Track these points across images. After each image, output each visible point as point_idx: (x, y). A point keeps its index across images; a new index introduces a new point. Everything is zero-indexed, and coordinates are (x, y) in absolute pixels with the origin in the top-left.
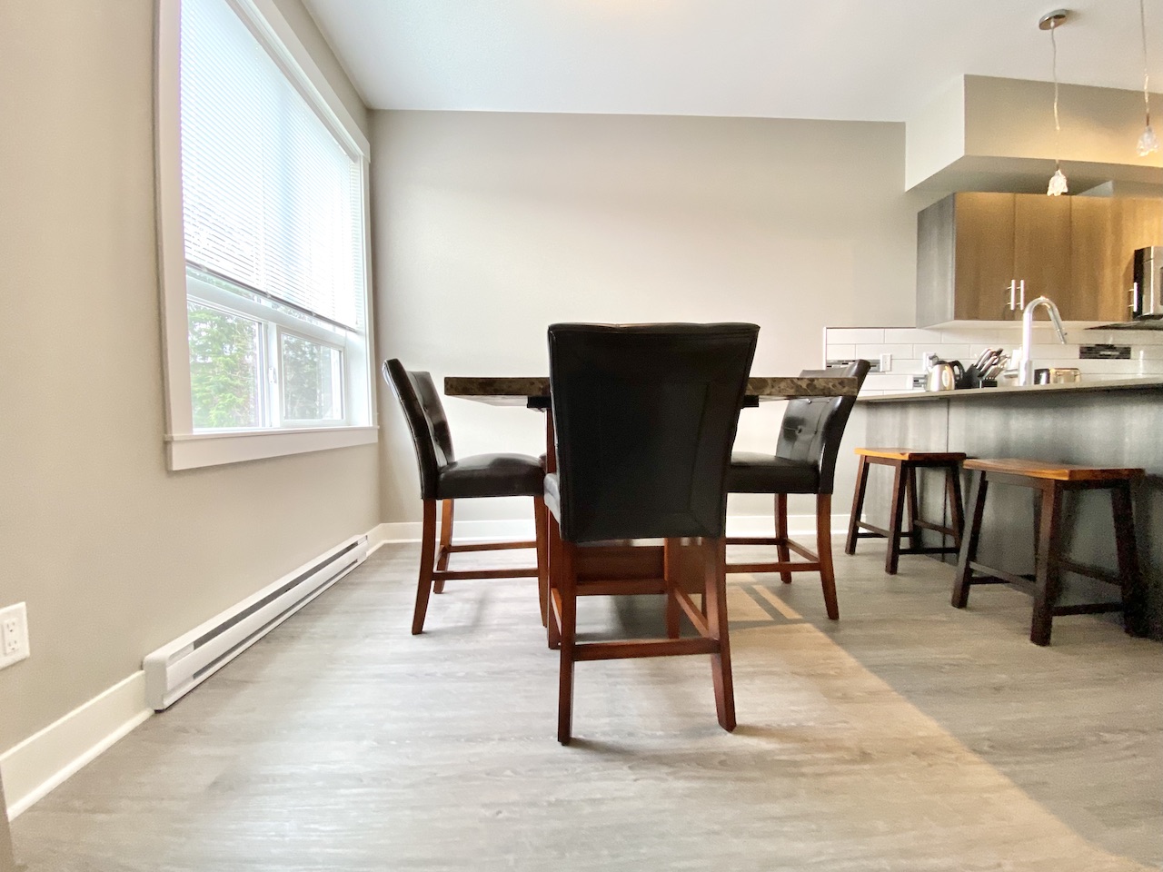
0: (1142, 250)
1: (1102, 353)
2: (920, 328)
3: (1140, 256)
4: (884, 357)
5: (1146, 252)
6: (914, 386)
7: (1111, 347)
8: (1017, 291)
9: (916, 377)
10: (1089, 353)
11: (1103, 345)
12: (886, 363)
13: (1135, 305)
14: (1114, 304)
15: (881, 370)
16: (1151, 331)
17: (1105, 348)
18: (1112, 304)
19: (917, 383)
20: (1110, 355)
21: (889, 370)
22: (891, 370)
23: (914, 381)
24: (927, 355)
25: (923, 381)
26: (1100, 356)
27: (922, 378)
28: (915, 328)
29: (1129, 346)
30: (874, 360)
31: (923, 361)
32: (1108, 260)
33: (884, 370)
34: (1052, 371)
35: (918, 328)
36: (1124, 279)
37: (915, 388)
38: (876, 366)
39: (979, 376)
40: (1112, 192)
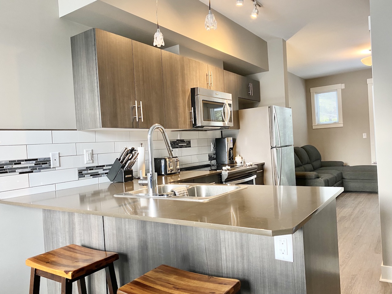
0: (194, 88)
1: (179, 144)
3: (193, 91)
4: (53, 155)
5: (196, 89)
6: (79, 177)
7: (182, 141)
8: (139, 108)
9: (80, 169)
10: (174, 145)
11: (180, 140)
12: (55, 160)
13: (193, 120)
14: (185, 119)
15: (52, 167)
16: (198, 132)
17: (181, 142)
18: (184, 119)
19: (81, 174)
20: (183, 146)
21: (59, 166)
22: (60, 166)
23: (79, 173)
24: (87, 151)
25: (86, 172)
26: (179, 146)
27: (84, 170)
28: (76, 130)
29: (189, 140)
30: (45, 159)
31: (84, 156)
32: (180, 93)
33: (54, 167)
34: (167, 160)
35: (78, 130)
36: (187, 104)
37: (80, 179)
38: (46, 163)
39: (121, 168)
40: (179, 52)
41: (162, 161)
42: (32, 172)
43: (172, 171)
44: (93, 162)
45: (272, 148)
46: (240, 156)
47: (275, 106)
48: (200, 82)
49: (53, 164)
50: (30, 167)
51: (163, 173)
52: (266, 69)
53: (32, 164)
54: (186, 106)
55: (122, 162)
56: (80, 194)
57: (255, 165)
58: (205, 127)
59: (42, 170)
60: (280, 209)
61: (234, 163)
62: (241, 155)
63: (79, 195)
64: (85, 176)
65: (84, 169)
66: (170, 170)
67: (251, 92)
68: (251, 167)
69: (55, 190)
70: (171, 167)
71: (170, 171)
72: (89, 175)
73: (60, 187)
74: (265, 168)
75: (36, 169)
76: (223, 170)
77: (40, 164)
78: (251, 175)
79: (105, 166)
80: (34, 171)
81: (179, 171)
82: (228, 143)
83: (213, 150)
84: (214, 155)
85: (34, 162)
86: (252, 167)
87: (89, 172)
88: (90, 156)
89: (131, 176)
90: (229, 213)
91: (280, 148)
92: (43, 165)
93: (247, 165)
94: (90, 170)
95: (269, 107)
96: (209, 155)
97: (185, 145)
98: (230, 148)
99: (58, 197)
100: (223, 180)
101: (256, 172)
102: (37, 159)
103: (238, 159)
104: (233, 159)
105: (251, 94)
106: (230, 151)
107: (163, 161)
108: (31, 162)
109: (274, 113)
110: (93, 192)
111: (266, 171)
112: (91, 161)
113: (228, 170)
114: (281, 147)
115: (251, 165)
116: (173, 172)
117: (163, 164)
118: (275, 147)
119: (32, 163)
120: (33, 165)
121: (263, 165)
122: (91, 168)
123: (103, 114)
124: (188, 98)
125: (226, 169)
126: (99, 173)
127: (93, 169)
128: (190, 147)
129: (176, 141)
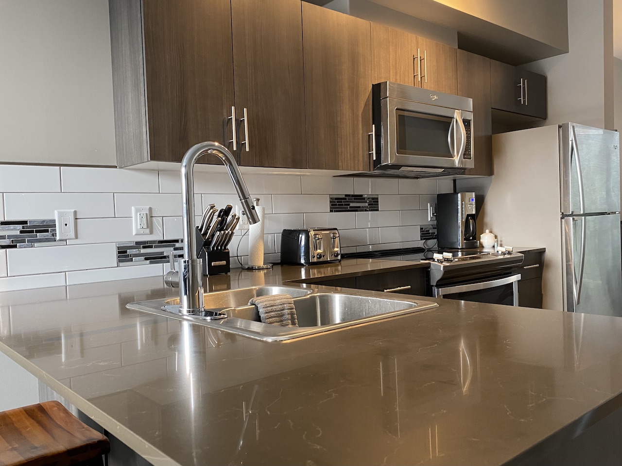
0: (379, 84)
1: (352, 205)
2: (121, 168)
3: (377, 90)
4: (61, 215)
5: (382, 86)
6: (120, 261)
7: (359, 198)
8: (240, 123)
9: (122, 245)
10: (339, 205)
11: (353, 196)
12: (66, 225)
13: (374, 152)
14: (354, 148)
15: (58, 238)
16: (396, 180)
17: (354, 199)
18: (352, 149)
19: (123, 254)
20: (359, 207)
21: (74, 237)
22: (77, 237)
23: (119, 252)
24: (137, 211)
25: (134, 251)
26: (350, 207)
27: (131, 248)
28: (116, 167)
29: (376, 197)
30: (44, 221)
31: (132, 220)
32: (346, 93)
33: (64, 238)
34: (312, 233)
35: (120, 168)
36: (362, 118)
37: (121, 264)
38: (47, 231)
39: (204, 245)
40: (348, 9)
41: (300, 236)
42: (15, 246)
43: (320, 257)
44: (151, 233)
45: (564, 216)
46: (491, 232)
47: (574, 124)
48: (396, 73)
49: (61, 233)
50: (9, 237)
51: (303, 261)
52: (561, 48)
53: (16, 231)
54: (358, 121)
55: (205, 233)
56: (120, 296)
57: (519, 252)
58: (403, 169)
59: (36, 245)
60: (577, 351)
61: (476, 247)
62: (495, 230)
63: (118, 297)
64: (133, 258)
65: (132, 245)
66: (316, 255)
67: (524, 98)
68: (507, 256)
69: (65, 284)
70: (320, 249)
71: (315, 258)
72: (143, 258)
73: (74, 279)
74: (545, 259)
75: (24, 241)
76: (434, 260)
77: (32, 232)
78: (508, 273)
79: (180, 242)
80: (18, 244)
81: (339, 257)
82: (465, 205)
83: (431, 218)
84: (434, 228)
85: (20, 227)
86: (512, 256)
87: (143, 251)
88: (144, 220)
89: (224, 263)
90: (456, 352)
91: (583, 217)
92: (38, 234)
93: (500, 252)
94: (144, 247)
95: (560, 127)
96: (421, 229)
97: (365, 207)
98: (468, 216)
99: (69, 299)
100: (434, 282)
101: (522, 267)
102: (25, 222)
103: (486, 239)
104: (474, 238)
105: (524, 101)
106: (467, 221)
107: (303, 237)
108: (12, 226)
109: (570, 139)
110: (149, 292)
111: (549, 266)
112: (148, 231)
113: (447, 260)
114: (585, 215)
115: (509, 253)
116: (321, 260)
117: (303, 243)
118: (572, 215)
119: (15, 229)
120: (18, 233)
121: (541, 252)
122: (147, 245)
123: (154, 132)
124: (365, 105)
125: (441, 258)
126: (165, 255)
127: (151, 247)
128: (378, 210)
129: (344, 197)
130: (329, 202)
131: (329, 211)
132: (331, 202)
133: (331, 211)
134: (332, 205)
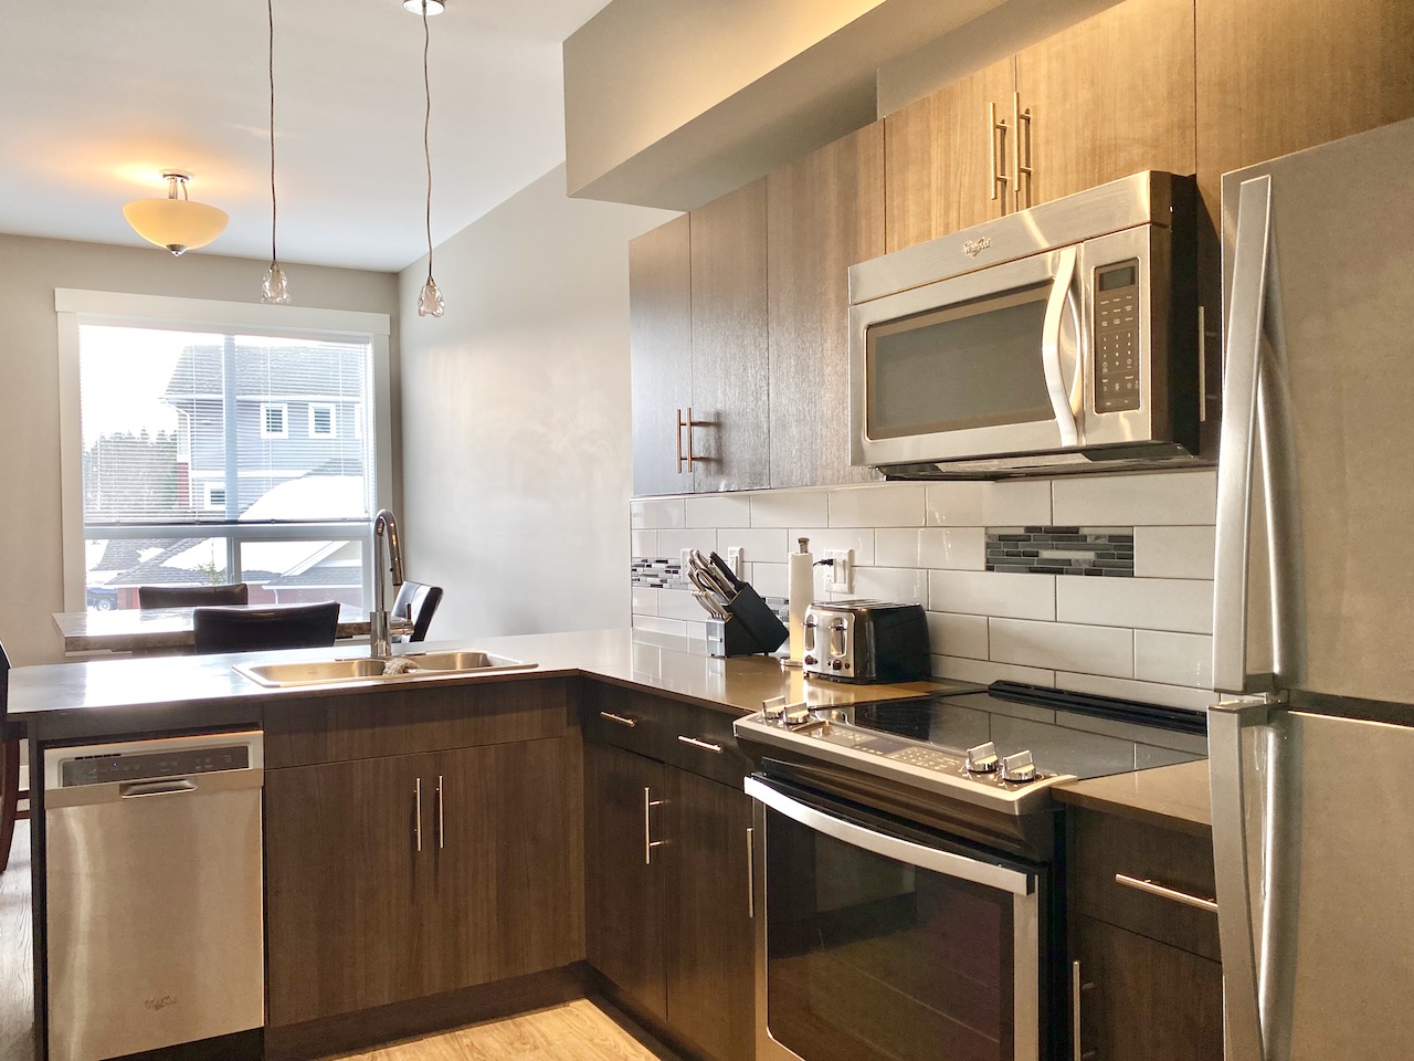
10: (1009, 554)
11: (1050, 529)
17: (1053, 539)
26: (1041, 562)
97: (1086, 562)
102: (666, 562)
128: (1132, 575)
129: (1021, 532)
130: (983, 546)
131: (984, 568)
132: (988, 546)
133: (989, 568)
134: (992, 553)
